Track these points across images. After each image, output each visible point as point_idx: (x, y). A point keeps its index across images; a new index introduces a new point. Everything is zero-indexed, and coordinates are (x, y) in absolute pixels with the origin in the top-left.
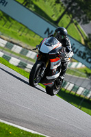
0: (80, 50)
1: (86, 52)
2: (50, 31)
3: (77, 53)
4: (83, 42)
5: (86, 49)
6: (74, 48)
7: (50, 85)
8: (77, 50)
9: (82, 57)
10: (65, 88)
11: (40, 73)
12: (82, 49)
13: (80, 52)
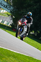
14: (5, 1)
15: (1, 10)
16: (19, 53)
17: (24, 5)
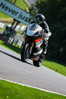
0: (26, 16)
1: (31, 17)
2: (3, 5)
3: (25, 19)
4: (28, 11)
5: (31, 16)
6: (22, 16)
7: (36, 59)
8: (24, 17)
9: (28, 22)
10: (18, 45)
11: (29, 51)
12: (28, 16)
13: (26, 18)
14: (26, 11)
15: (21, 25)
16: (53, 92)
17: (58, 16)
